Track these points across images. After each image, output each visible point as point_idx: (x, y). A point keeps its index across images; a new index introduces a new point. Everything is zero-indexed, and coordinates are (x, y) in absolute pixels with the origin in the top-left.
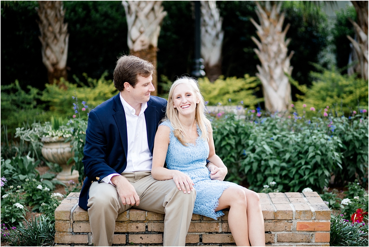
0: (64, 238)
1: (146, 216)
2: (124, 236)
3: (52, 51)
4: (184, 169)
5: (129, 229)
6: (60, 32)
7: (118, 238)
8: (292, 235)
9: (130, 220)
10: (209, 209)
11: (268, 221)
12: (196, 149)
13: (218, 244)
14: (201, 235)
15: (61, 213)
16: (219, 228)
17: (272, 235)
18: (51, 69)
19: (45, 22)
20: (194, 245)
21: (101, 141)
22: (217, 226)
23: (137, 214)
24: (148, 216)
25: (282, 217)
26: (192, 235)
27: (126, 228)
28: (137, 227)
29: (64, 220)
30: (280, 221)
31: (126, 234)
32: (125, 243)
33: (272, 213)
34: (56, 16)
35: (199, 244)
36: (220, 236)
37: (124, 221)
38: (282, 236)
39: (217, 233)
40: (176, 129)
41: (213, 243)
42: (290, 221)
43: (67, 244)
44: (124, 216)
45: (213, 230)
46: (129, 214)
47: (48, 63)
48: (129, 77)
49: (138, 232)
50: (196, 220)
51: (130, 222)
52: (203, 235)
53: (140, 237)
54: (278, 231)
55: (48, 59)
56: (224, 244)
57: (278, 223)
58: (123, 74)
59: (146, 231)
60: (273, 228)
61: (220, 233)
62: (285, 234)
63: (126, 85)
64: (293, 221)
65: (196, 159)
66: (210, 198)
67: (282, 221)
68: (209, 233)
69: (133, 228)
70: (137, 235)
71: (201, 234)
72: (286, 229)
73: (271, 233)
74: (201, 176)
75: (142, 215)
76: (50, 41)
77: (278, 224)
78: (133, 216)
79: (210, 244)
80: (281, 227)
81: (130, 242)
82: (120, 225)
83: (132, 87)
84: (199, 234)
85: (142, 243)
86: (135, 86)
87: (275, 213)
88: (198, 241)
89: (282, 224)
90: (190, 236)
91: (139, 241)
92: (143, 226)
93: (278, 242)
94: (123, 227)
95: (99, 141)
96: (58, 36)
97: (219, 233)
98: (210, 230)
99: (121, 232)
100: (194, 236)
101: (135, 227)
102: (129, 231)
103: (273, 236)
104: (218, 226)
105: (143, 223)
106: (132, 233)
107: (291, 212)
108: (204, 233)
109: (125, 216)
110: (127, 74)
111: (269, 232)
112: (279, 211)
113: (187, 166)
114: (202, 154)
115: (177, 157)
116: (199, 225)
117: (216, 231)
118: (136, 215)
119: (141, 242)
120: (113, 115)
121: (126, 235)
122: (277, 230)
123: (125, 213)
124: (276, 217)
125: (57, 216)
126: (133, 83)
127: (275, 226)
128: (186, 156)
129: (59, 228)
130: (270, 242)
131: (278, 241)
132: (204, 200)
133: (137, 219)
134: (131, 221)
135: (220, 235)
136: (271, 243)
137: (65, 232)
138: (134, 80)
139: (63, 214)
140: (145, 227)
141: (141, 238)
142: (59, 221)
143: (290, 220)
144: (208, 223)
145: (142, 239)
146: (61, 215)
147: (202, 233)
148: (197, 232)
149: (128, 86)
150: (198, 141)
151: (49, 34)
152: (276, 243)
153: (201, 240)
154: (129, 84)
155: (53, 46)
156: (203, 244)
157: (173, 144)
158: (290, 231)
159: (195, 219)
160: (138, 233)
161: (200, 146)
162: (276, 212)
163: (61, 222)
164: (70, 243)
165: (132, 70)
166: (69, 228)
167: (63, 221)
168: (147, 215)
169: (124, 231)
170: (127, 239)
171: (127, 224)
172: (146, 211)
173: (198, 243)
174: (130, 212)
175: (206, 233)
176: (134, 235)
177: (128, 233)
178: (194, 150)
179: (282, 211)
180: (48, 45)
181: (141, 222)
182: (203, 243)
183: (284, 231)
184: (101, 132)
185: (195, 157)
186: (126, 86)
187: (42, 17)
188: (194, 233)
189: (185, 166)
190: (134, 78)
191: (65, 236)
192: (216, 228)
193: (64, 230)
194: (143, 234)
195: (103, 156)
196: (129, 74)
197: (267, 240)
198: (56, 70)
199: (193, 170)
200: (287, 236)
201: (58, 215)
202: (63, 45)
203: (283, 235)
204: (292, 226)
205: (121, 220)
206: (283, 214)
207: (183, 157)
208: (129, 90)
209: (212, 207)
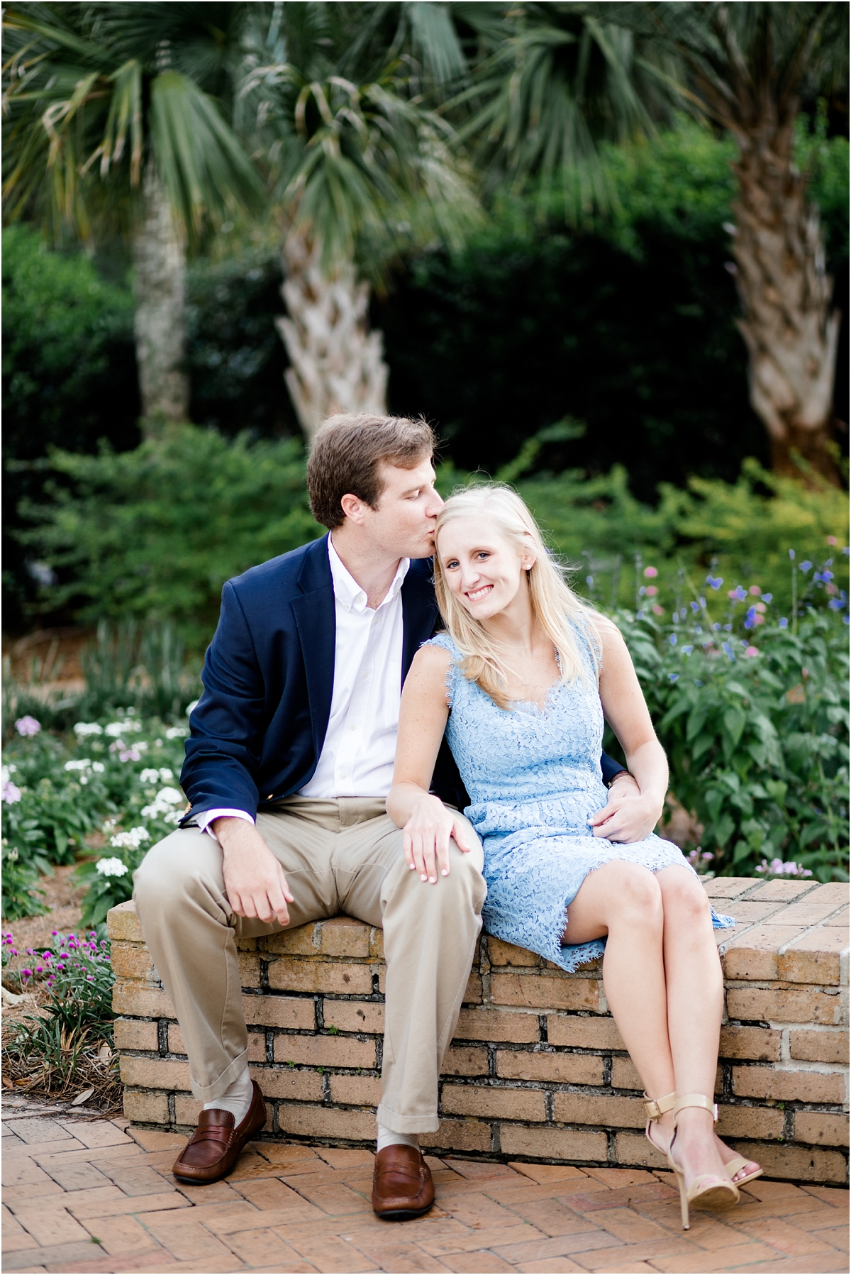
0: (138, 997)
1: (369, 942)
2: (308, 1004)
3: (779, 369)
4: (505, 791)
5: (323, 982)
6: (804, 307)
7: (291, 1010)
8: (840, 1040)
9: (324, 952)
10: (546, 933)
11: (759, 985)
12: (543, 722)
13: (600, 1053)
14: (544, 1017)
15: (124, 919)
16: (598, 996)
17: (771, 1035)
18: (777, 427)
19: (754, 272)
20: (523, 1049)
21: (241, 685)
22: (591, 991)
23: (344, 934)
24: (375, 945)
25: (802, 973)
26: (515, 1014)
27: (312, 977)
28: (347, 979)
29: (136, 942)
30: (797, 987)
31: (316, 998)
32: (313, 1028)
33: (771, 958)
34: (789, 251)
35: (538, 1046)
36: (602, 1025)
37: (307, 956)
38: (806, 1039)
39: (592, 1013)
40: (471, 654)
41: (583, 1049)
42: (830, 990)
43: (148, 1017)
44: (306, 938)
45: (577, 1003)
46: (319, 932)
47: (766, 408)
48: (351, 476)
49: (350, 995)
50: (525, 967)
51: (325, 959)
52: (549, 1019)
53: (356, 1011)
54: (791, 1022)
55: (767, 393)
56: (618, 1053)
57: (789, 995)
58: (334, 469)
59: (374, 992)
60: (774, 1009)
61: (603, 1016)
62: (814, 1035)
63: (348, 504)
64: (840, 989)
65: (543, 758)
66: (548, 897)
67: (806, 988)
68: (570, 1012)
69: (332, 979)
70: (348, 1003)
71: (542, 1013)
72: (817, 1018)
73: (769, 1028)
74: (560, 817)
75: (357, 938)
76: (769, 336)
77: (791, 997)
78: (330, 941)
79: (575, 1051)
80: (801, 1009)
81: (327, 1025)
82: (295, 968)
83: (370, 509)
84: (537, 1012)
85: (364, 1030)
86: (378, 503)
87: (781, 960)
88: (534, 1036)
89: (803, 998)
90: (508, 1017)
91: (353, 1024)
92: (365, 974)
93: (793, 1058)
94: (306, 974)
95: (237, 683)
96: (796, 317)
97: (599, 1015)
98: (568, 1004)
99: (298, 989)
100: (522, 1019)
101: (340, 977)
102: (324, 988)
103: (775, 1038)
104: (596, 992)
105: (362, 966)
106: (333, 995)
107: (832, 958)
108: (551, 1012)
109: (309, 941)
110: (346, 467)
111: (764, 1022)
112: (794, 953)
113: (514, 781)
114: (568, 740)
115: (476, 752)
116: (536, 984)
117: (588, 1006)
118: (340, 940)
119: (361, 1028)
120: (290, 604)
121: (316, 1003)
122: (789, 1019)
123: (308, 928)
124: (782, 972)
125: (114, 928)
126: (369, 495)
127: (781, 1005)
128: (503, 746)
129: (121, 965)
130: (766, 1057)
131: (794, 1055)
132: (535, 902)
133: (344, 951)
134: (327, 958)
135: (603, 1022)
136: (771, 1062)
137: (139, 979)
138: (371, 484)
139: (129, 921)
140: (369, 981)
141: (360, 1013)
142: (121, 944)
143: (831, 985)
144: (562, 978)
145: (361, 1018)
146: (125, 925)
147: (547, 1012)
148: (529, 1007)
149: (354, 508)
150: (557, 693)
151: (766, 313)
152: (787, 1062)
153: (544, 1035)
154: (359, 501)
155: (779, 351)
156: (550, 1049)
157: (461, 708)
158: (835, 1025)
159: (522, 963)
160: (350, 998)
161: (562, 712)
162: (783, 955)
163: (126, 947)
164: (154, 1015)
165: (360, 449)
166: (149, 969)
167: (133, 945)
168: (374, 939)
169: (307, 986)
170: (318, 1014)
171: (317, 964)
172: (372, 926)
173: (535, 1043)
174: (323, 928)
175: (559, 1010)
176: (340, 1002)
177: (321, 995)
178: (535, 727)
179: (803, 953)
180: (764, 349)
181: (359, 961)
182: (550, 1046)
183: (812, 1024)
184: (244, 655)
185: (537, 751)
186: (351, 508)
187: (745, 256)
188: (521, 1010)
189: (508, 780)
190: (368, 476)
191: (141, 991)
192: (590, 997)
193: (137, 974)
194: (367, 1001)
195: (243, 736)
196: (351, 464)
197: (758, 1050)
198: (794, 431)
199: (539, 797)
200: (823, 1039)
201: (116, 924)
202: (816, 349)
203: (809, 1037)
204: (836, 1009)
205: (298, 952)
206: (807, 963)
207: (492, 752)
208: (359, 522)
209: (551, 930)
